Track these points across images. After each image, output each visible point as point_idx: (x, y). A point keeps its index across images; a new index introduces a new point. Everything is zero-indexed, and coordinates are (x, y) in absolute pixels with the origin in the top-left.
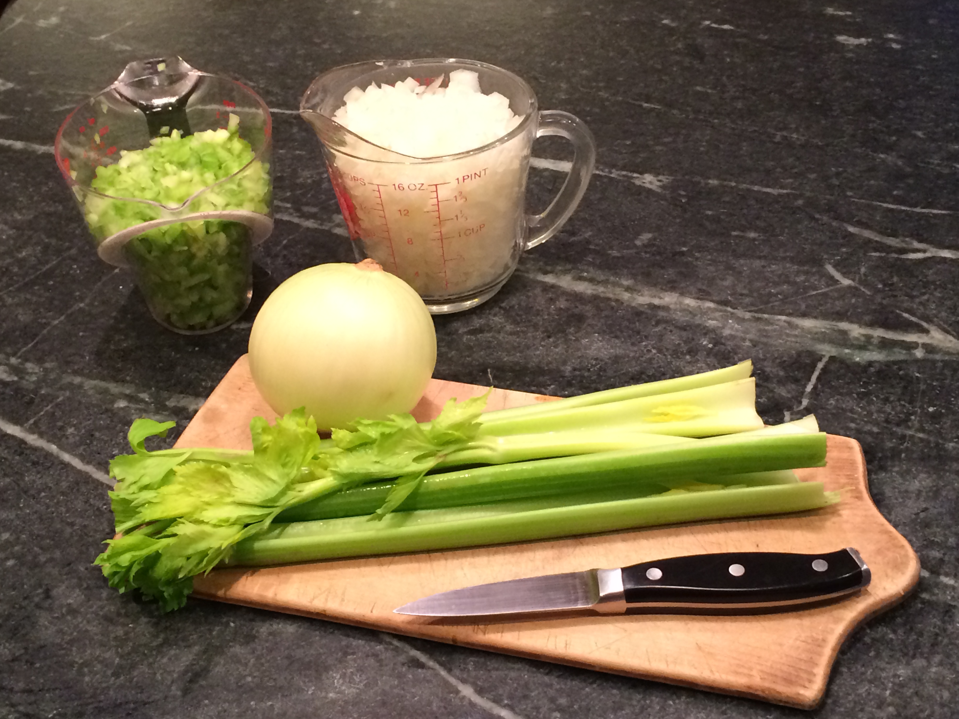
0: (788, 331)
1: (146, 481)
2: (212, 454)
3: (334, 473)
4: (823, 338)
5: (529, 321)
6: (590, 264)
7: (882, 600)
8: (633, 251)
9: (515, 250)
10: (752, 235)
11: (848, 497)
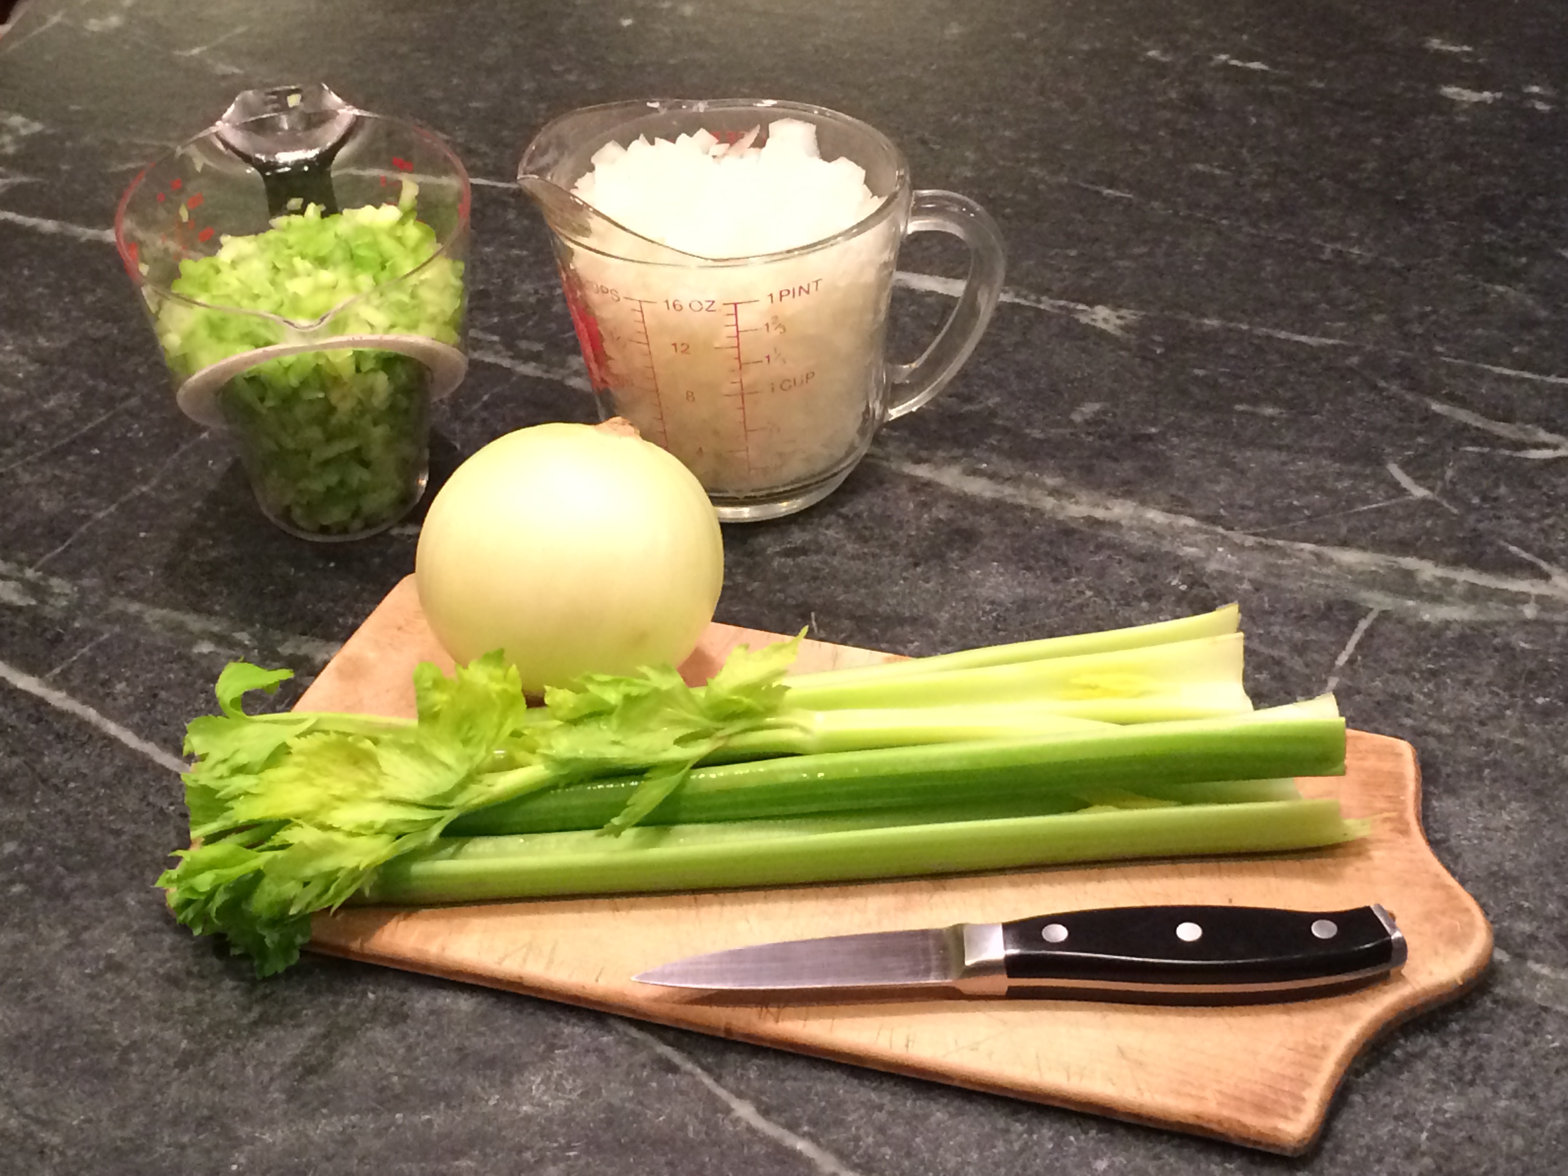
0: (1314, 568)
1: (242, 759)
2: (350, 722)
3: (546, 757)
4: (1373, 581)
5: (885, 538)
6: (992, 449)
7: (1425, 992)
8: (1067, 431)
9: (865, 420)
10: (1269, 411)
11: (1384, 831)
